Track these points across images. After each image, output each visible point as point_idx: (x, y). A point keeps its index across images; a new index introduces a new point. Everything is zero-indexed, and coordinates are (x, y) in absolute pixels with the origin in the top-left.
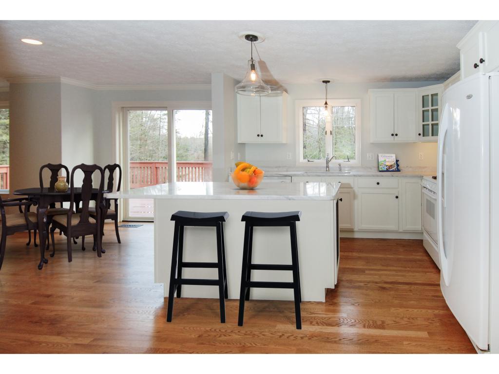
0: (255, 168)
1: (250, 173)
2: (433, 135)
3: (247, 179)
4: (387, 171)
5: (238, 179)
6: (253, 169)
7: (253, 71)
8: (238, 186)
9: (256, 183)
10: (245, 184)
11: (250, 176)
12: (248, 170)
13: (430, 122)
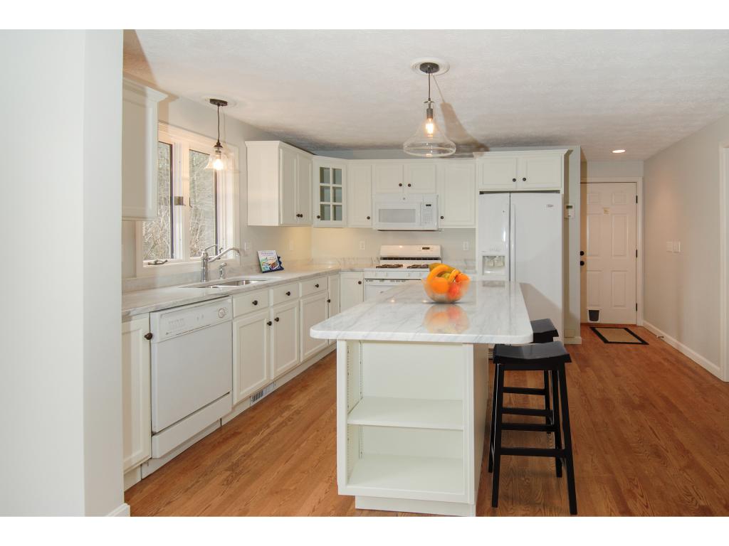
0: (457, 272)
1: (449, 280)
2: (335, 219)
3: (446, 288)
4: (271, 271)
5: (432, 288)
6: (454, 273)
7: (430, 120)
8: (433, 299)
9: (459, 293)
10: (442, 296)
11: (449, 283)
12: (448, 274)
13: (331, 203)
